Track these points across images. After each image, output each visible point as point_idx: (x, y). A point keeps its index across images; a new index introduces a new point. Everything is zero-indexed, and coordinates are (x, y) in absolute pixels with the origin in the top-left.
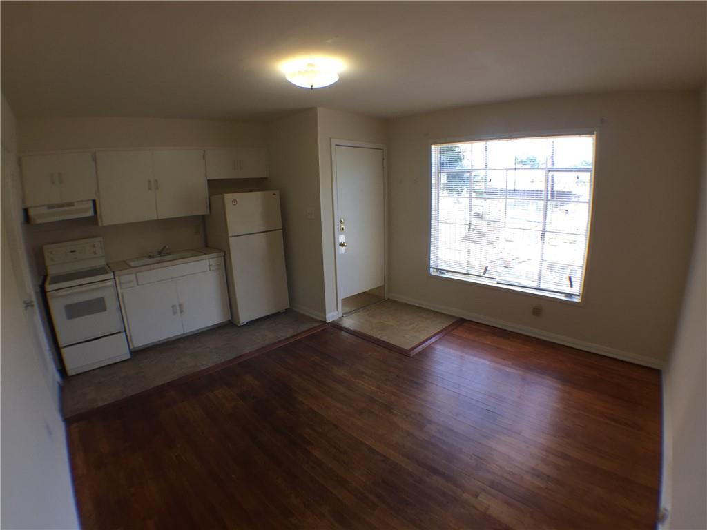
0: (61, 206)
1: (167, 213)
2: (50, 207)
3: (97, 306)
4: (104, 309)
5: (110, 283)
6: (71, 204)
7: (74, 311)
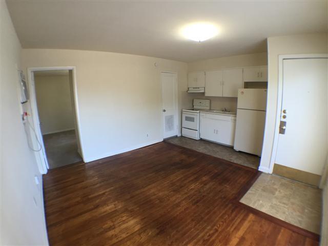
0: (196, 88)
1: (226, 95)
2: (194, 88)
3: (192, 119)
4: (194, 121)
5: (198, 114)
6: (199, 88)
7: (188, 119)
